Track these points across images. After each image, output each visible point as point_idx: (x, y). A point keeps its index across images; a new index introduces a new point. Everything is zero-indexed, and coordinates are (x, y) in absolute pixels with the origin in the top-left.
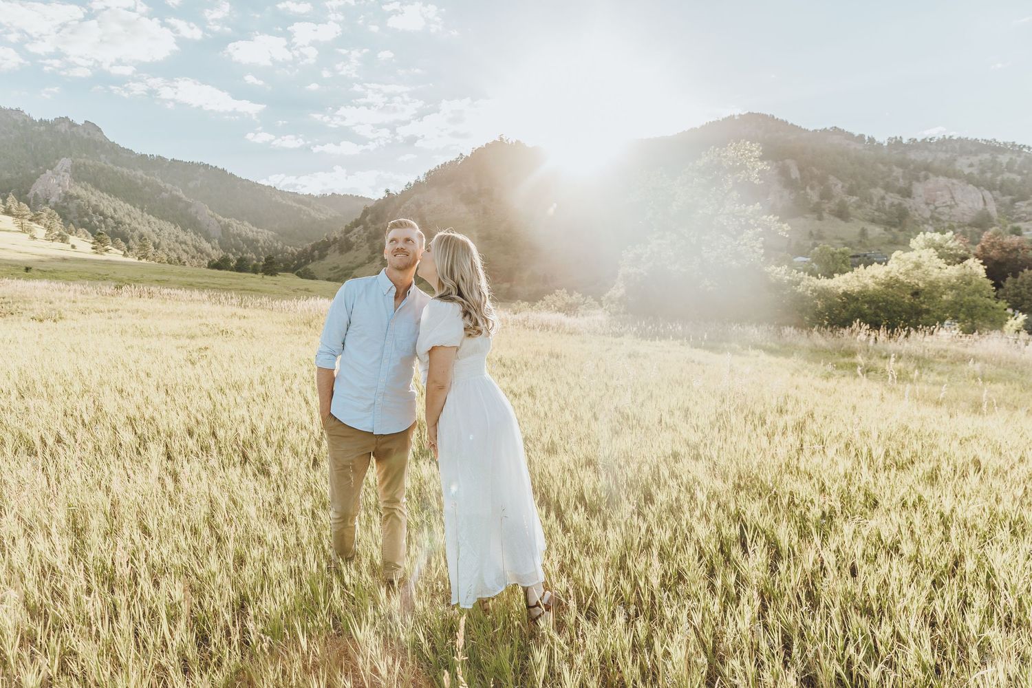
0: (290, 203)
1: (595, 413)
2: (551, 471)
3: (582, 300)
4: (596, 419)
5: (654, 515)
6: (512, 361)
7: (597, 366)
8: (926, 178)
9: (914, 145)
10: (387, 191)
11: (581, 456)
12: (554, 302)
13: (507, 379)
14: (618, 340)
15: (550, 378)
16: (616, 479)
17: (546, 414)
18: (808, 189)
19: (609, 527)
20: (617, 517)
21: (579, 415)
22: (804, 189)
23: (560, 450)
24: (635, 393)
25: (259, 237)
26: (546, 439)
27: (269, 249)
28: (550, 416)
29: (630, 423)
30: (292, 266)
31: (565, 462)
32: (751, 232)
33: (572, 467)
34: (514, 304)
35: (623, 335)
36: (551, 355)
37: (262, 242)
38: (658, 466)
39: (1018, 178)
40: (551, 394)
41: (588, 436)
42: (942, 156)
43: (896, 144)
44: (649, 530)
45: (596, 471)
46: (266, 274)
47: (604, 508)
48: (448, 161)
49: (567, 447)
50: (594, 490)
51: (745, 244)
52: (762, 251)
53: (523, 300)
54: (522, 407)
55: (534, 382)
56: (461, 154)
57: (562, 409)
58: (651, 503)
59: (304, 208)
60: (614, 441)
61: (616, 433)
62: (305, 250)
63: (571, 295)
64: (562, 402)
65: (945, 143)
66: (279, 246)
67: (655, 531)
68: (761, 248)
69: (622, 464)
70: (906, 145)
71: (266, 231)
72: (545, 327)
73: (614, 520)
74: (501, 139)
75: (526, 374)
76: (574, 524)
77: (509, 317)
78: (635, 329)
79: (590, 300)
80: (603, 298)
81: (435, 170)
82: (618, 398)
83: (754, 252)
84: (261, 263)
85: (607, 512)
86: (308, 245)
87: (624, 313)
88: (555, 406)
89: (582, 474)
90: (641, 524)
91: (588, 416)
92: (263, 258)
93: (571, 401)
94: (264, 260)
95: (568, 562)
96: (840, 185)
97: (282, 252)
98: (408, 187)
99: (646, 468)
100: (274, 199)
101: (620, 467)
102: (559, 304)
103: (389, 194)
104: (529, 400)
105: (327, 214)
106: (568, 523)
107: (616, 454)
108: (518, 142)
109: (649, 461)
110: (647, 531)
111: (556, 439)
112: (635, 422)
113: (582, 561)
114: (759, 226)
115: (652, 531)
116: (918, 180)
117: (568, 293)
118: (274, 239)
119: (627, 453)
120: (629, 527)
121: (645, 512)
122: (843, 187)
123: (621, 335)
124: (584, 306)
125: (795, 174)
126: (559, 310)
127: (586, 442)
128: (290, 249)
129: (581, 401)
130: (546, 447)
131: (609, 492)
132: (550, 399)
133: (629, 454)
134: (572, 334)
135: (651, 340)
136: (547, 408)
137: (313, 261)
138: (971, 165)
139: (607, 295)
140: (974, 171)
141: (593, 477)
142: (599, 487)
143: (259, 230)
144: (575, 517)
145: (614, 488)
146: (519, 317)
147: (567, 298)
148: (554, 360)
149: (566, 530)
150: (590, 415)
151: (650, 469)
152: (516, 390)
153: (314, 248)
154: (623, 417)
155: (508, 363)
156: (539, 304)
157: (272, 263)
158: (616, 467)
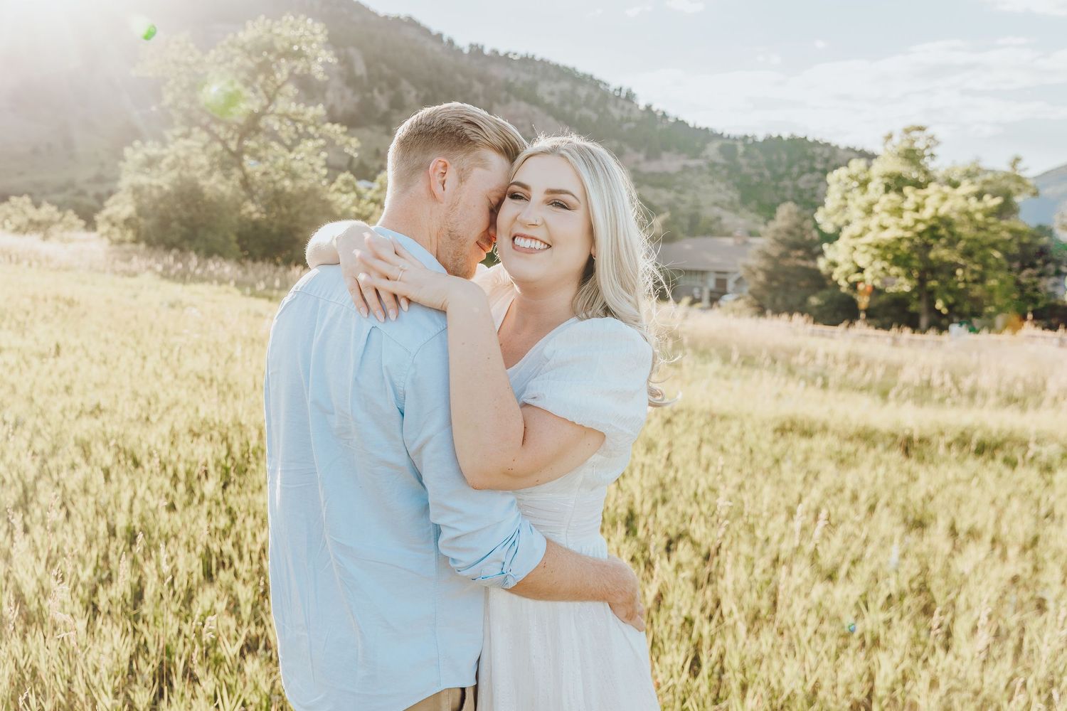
8: (507, 101)
9: (496, 58)
18: (376, 92)
22: (371, 91)
32: (310, 144)
39: (594, 117)
42: (525, 77)
43: (477, 51)
51: (302, 159)
52: (325, 172)
65: (527, 61)
68: (323, 167)
70: (487, 57)
83: (314, 171)
96: (414, 93)
114: (321, 137)
116: (499, 102)
122: (417, 96)
125: (360, 69)
138: (552, 94)
140: (555, 100)
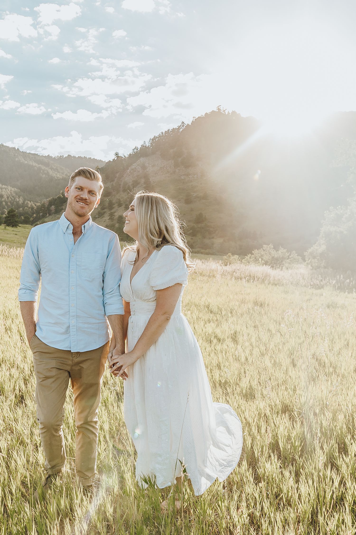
0: (31, 163)
1: (293, 360)
2: (247, 417)
3: (287, 254)
4: (294, 365)
5: (348, 467)
6: (218, 308)
7: (298, 314)
10: (117, 154)
11: (278, 402)
12: (262, 256)
13: (213, 325)
14: (319, 291)
15: (253, 325)
16: (310, 427)
17: (247, 359)
19: (302, 478)
20: (311, 468)
21: (278, 361)
23: (258, 395)
24: (332, 341)
25: (3, 193)
26: (244, 384)
27: (12, 204)
28: (250, 361)
29: (327, 370)
30: (32, 219)
31: (262, 407)
33: (268, 413)
34: (225, 257)
35: (322, 287)
36: (256, 303)
37: (5, 197)
38: (352, 415)
40: (253, 340)
41: (285, 382)
44: (342, 482)
45: (292, 418)
46: (8, 225)
47: (297, 457)
48: (171, 128)
49: (265, 393)
50: (289, 438)
53: (233, 254)
54: (224, 352)
55: (238, 328)
56: (183, 123)
57: (262, 355)
58: (345, 454)
59: (43, 167)
60: (310, 387)
61: (313, 379)
62: (43, 205)
63: (277, 250)
64: (263, 348)
66: (21, 201)
67: (349, 484)
69: (317, 411)
71: (10, 188)
72: (251, 278)
73: (307, 470)
74: (219, 109)
75: (230, 320)
76: (267, 474)
77: (219, 268)
78: (334, 282)
79: (294, 255)
80: (306, 253)
81: (160, 136)
82: (316, 346)
84: (4, 216)
85: (300, 461)
86: (46, 201)
87: (325, 267)
88: (256, 352)
89: (278, 420)
90: (334, 476)
91: (286, 362)
92: (6, 211)
93: (271, 347)
94: (6, 213)
95: (258, 514)
97: (24, 205)
98: (135, 151)
99: (341, 417)
100: (17, 159)
101: (315, 414)
102: (266, 258)
103: (118, 157)
104: (232, 345)
105: (63, 174)
106: (260, 471)
107: (311, 401)
108: (234, 112)
109: (344, 410)
110: (341, 482)
111: (254, 384)
112: (331, 370)
113: (272, 515)
115: (345, 484)
117: (274, 248)
118: (17, 194)
119: (323, 401)
120: (322, 479)
121: (339, 463)
123: (321, 287)
124: (288, 261)
126: (266, 263)
127: (283, 388)
128: (30, 204)
129: (281, 347)
130: (244, 391)
131: (303, 440)
132: (251, 345)
133: (325, 401)
134: (276, 285)
135: (349, 293)
136: (247, 352)
137: (50, 215)
139: (310, 250)
141: (288, 424)
142: (293, 435)
143: (4, 186)
144: (268, 465)
145: (309, 436)
146: (228, 268)
147: (273, 252)
148: (257, 308)
149: (257, 479)
150: (288, 361)
151: (345, 417)
152: (220, 335)
153: (51, 203)
154: (320, 364)
155: (215, 309)
156: (248, 257)
157: (14, 216)
158: (312, 416)
